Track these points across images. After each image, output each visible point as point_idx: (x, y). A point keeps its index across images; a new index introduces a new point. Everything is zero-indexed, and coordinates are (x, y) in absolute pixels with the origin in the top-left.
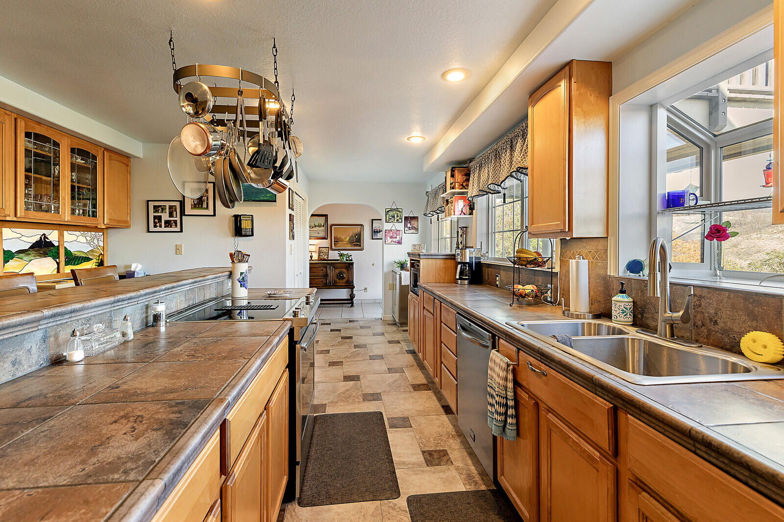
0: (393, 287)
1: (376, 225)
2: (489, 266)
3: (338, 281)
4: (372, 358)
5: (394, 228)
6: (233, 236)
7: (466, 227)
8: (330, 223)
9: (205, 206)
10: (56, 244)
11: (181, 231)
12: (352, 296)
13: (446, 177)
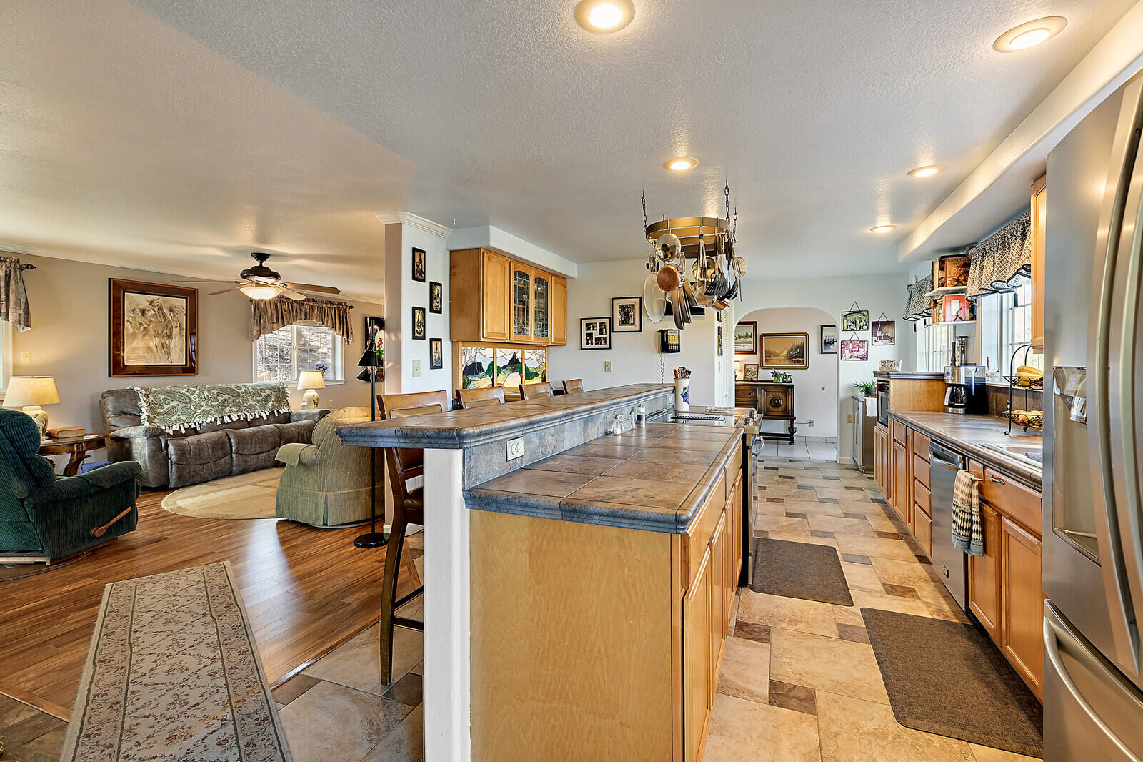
0: (852, 419)
1: (828, 334)
2: (998, 389)
3: (771, 409)
4: (822, 501)
5: (855, 338)
6: (659, 352)
7: (966, 337)
8: (759, 332)
9: (631, 322)
10: (520, 361)
11: (610, 348)
12: (792, 430)
13: (932, 270)
